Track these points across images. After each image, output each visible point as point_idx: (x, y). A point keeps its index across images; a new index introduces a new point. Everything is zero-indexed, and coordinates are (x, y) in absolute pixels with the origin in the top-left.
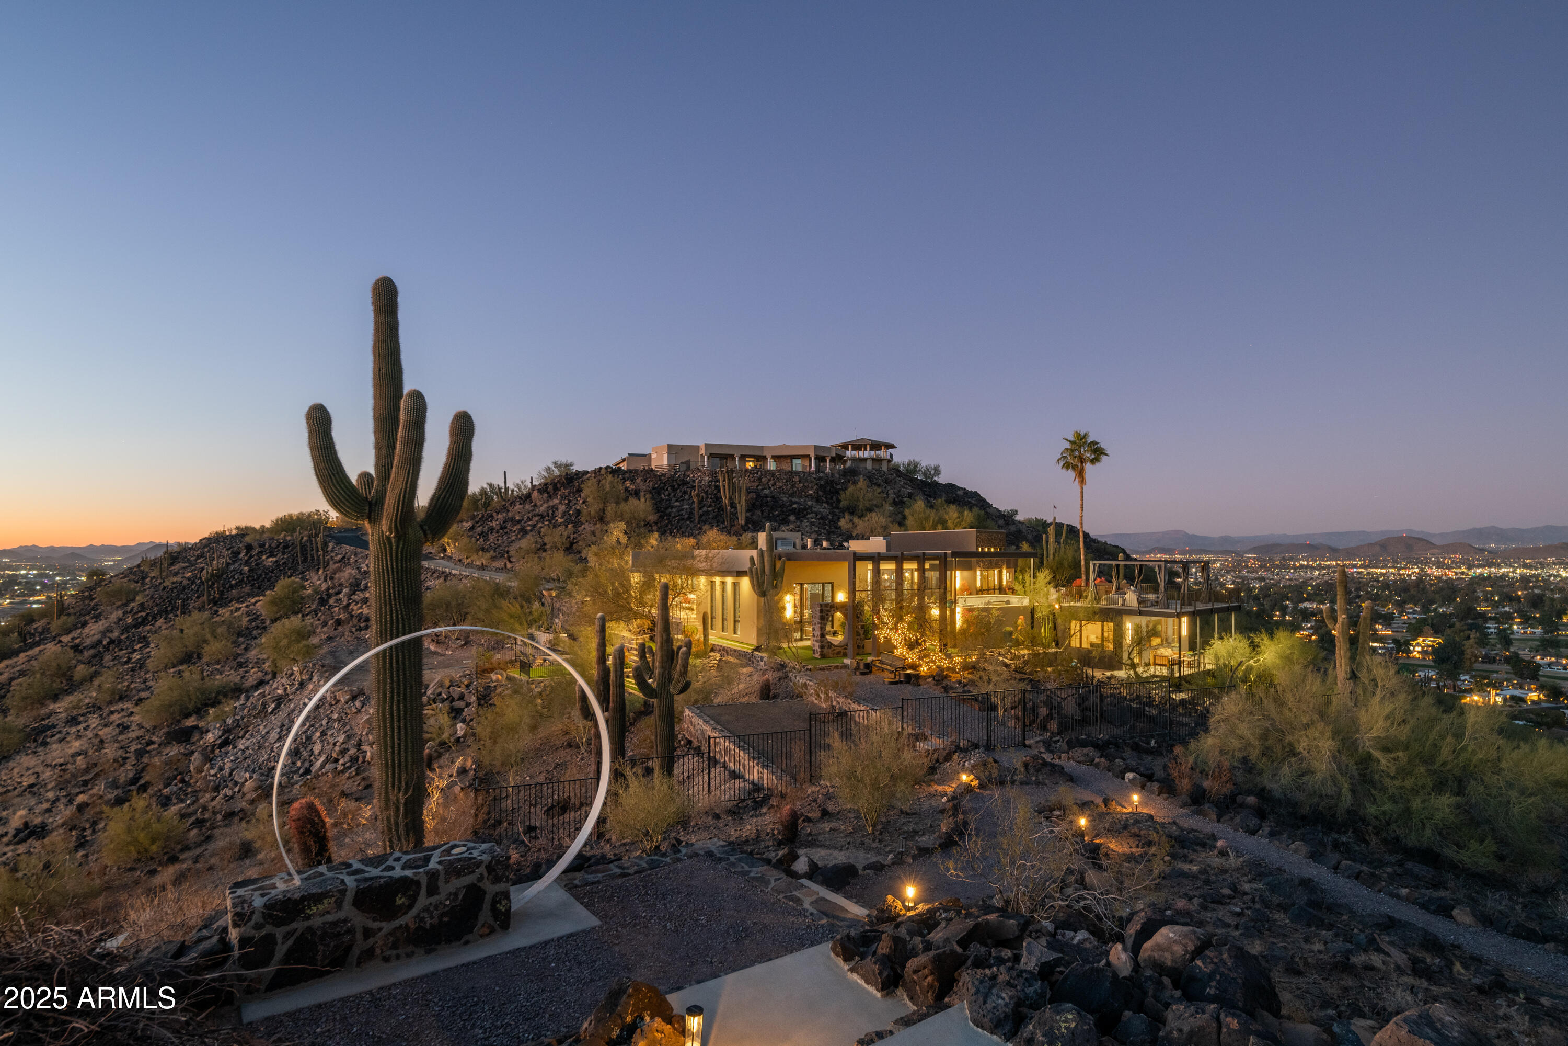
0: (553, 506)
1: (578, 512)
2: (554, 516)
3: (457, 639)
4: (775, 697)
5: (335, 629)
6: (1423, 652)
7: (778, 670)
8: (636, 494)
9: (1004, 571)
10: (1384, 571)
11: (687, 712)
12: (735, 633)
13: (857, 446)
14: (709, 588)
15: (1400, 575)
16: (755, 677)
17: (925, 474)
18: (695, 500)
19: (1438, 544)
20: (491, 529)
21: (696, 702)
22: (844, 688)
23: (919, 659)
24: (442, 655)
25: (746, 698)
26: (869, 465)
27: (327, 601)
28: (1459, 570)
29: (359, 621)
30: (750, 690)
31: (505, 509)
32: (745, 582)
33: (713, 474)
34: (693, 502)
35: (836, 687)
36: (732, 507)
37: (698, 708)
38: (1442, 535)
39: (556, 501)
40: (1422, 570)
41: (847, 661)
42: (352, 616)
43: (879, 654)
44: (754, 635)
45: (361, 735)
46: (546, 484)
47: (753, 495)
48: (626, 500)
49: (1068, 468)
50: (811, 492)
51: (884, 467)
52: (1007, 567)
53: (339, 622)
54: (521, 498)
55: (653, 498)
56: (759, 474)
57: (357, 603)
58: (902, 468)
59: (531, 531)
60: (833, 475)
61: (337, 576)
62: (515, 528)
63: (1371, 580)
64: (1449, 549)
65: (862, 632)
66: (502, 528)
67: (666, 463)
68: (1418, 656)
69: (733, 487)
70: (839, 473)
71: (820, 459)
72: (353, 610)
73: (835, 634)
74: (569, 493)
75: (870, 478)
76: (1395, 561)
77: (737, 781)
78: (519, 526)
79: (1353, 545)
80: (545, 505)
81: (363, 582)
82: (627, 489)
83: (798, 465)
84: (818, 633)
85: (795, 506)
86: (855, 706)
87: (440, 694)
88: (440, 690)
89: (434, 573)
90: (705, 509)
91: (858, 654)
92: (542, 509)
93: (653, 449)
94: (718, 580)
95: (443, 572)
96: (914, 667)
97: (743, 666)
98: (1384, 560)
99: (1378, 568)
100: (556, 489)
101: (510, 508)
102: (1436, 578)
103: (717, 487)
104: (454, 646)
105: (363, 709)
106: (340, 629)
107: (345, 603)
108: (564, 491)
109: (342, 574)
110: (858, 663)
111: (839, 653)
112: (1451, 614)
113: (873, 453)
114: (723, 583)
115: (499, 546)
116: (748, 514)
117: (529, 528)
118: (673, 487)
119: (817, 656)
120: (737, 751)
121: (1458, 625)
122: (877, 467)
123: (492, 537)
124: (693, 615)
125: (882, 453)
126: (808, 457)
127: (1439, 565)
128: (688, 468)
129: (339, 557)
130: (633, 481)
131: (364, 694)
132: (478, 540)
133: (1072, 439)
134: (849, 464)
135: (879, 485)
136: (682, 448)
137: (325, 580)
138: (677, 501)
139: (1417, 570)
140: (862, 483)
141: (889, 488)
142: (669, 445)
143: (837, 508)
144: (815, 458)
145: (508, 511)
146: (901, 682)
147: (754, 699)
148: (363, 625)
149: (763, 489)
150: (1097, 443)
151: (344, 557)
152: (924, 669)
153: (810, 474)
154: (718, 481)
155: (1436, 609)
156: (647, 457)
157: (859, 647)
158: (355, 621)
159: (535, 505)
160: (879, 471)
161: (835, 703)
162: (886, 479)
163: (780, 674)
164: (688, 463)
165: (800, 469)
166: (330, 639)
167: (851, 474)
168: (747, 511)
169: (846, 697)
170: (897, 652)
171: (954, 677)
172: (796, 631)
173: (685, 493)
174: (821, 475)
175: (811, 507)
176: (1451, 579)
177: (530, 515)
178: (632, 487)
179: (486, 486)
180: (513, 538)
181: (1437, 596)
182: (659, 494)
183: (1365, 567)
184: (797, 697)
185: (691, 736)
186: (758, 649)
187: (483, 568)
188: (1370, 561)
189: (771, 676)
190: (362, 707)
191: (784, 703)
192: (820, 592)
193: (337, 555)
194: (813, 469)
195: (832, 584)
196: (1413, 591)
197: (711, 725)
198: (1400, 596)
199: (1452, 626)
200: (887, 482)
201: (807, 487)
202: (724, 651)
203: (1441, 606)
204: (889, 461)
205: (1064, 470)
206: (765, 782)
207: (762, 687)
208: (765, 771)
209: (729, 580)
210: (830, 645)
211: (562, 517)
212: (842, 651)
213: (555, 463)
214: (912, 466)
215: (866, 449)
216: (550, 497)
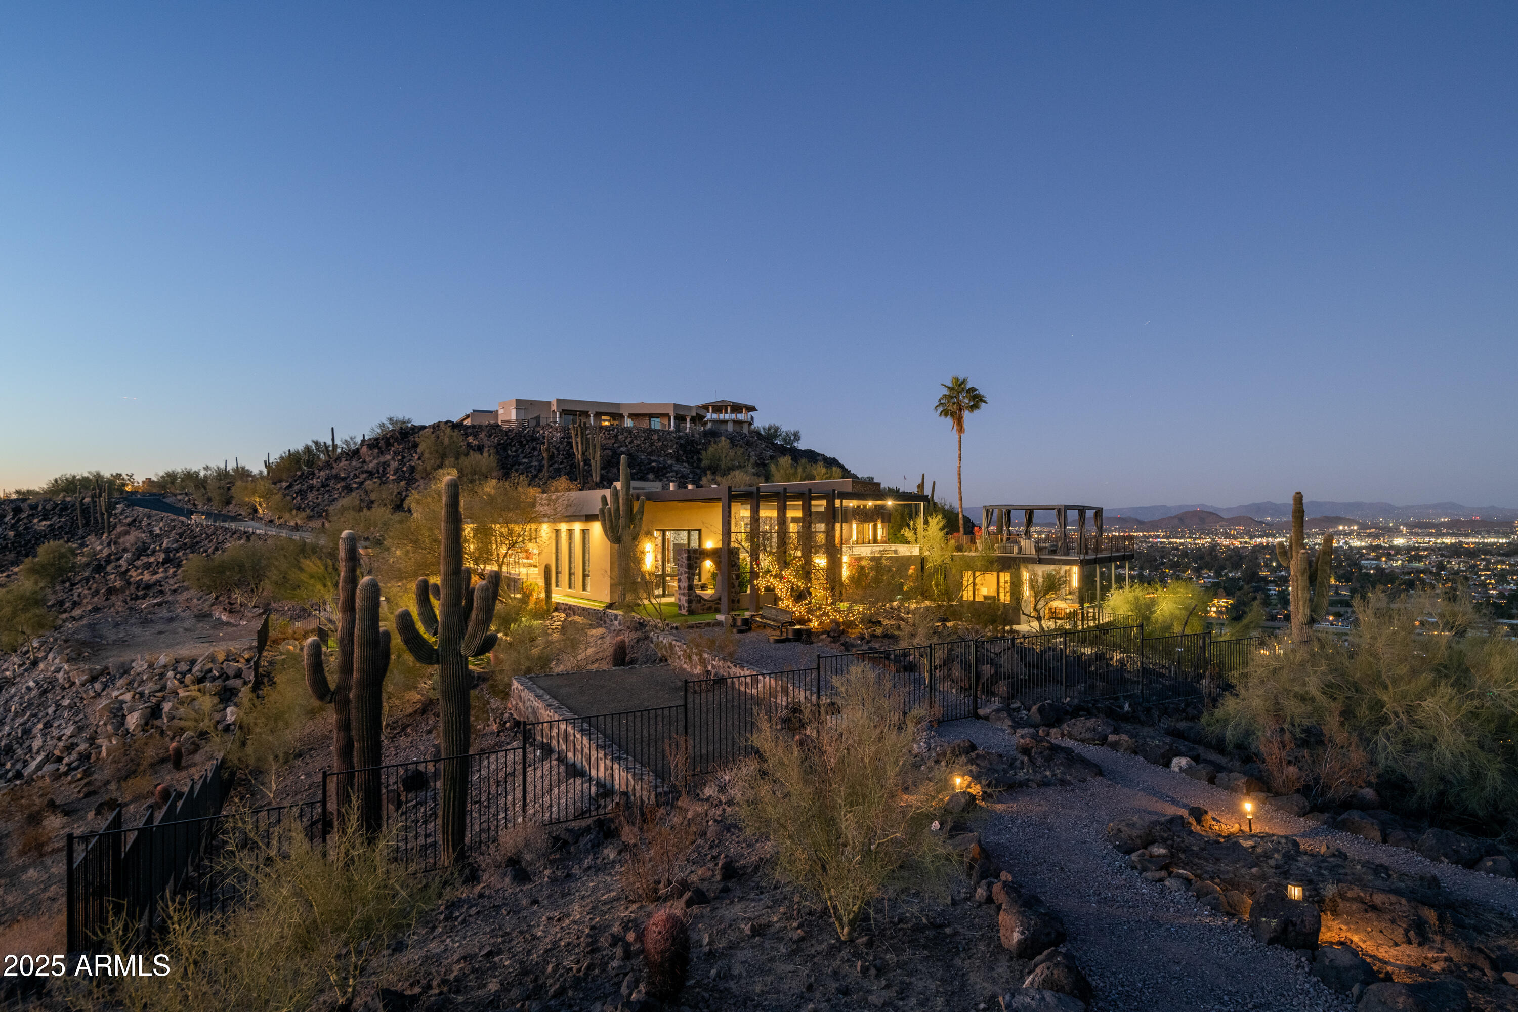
0: (385, 463)
1: (413, 469)
2: (385, 473)
3: (255, 607)
4: (633, 662)
5: (107, 599)
6: (1219, 612)
7: (636, 630)
8: (480, 449)
9: (879, 526)
10: (1182, 541)
11: (516, 685)
12: (584, 589)
13: (718, 408)
14: (554, 536)
15: (1196, 544)
16: (608, 640)
17: (785, 440)
18: (545, 455)
19: (1225, 517)
20: (311, 488)
21: (529, 670)
22: (722, 648)
23: (808, 613)
24: (234, 626)
25: (596, 665)
26: (730, 427)
27: (105, 568)
28: (1243, 540)
29: (137, 589)
30: (601, 655)
31: (328, 465)
32: (596, 528)
33: (565, 429)
34: (543, 458)
35: (711, 645)
36: (585, 464)
37: (530, 679)
38: (1229, 509)
39: (388, 457)
40: (1213, 540)
41: (720, 617)
42: (129, 584)
43: (758, 608)
44: (607, 590)
45: (97, 726)
46: (377, 439)
47: (609, 452)
48: (467, 455)
49: (946, 415)
50: (671, 451)
51: (745, 430)
52: (883, 522)
53: (111, 591)
54: (347, 454)
55: (497, 453)
56: (615, 433)
57: (137, 568)
58: (762, 432)
59: (357, 488)
60: (693, 436)
61: (121, 540)
62: (339, 486)
63: (1173, 549)
64: (1235, 521)
65: (736, 584)
66: (323, 486)
67: (513, 417)
68: (1214, 615)
69: (586, 442)
70: (699, 434)
71: (680, 419)
72: (131, 576)
73: (703, 587)
74: (404, 449)
75: (732, 440)
76: (1191, 533)
77: (579, 781)
78: (343, 484)
79: (1156, 518)
80: (375, 462)
81: (152, 546)
82: (469, 445)
83: (656, 424)
84: (685, 584)
85: (654, 464)
86: (737, 671)
87: (210, 671)
88: (210, 665)
89: (235, 533)
90: (556, 466)
91: (733, 610)
92: (371, 465)
93: (500, 404)
94: (563, 527)
95: (245, 533)
96: (802, 621)
97: (592, 627)
98: (1182, 531)
99: (1177, 538)
100: (388, 444)
101: (335, 465)
102: (1225, 546)
103: (570, 444)
104: (250, 615)
105: (105, 693)
106: (113, 598)
107: (123, 569)
108: (397, 447)
109: (127, 537)
110: (734, 620)
111: (710, 608)
112: (1239, 578)
113: (733, 416)
114: (570, 532)
115: (319, 505)
116: (603, 472)
117: (355, 486)
118: (521, 443)
119: (684, 612)
120: (578, 736)
121: (1246, 587)
122: (738, 429)
123: (311, 496)
124: (534, 571)
125: (740, 417)
126: (667, 415)
127: (1227, 536)
128: (538, 424)
129: (129, 520)
130: (475, 436)
131: (109, 674)
132: (294, 499)
133: (951, 385)
134: (709, 425)
135: (741, 447)
136: (532, 403)
137: (109, 545)
138: (525, 457)
139: (1209, 540)
140: (724, 442)
141: (750, 450)
142: (517, 400)
143: (698, 467)
144: (675, 418)
145: (332, 468)
146: (787, 640)
147: (605, 666)
148: (140, 593)
149: (619, 447)
150: (976, 390)
151: (135, 520)
152: (815, 624)
153: (669, 432)
154: (571, 437)
155: (1226, 574)
156: (495, 414)
157: (733, 601)
158: (132, 589)
159: (364, 462)
160: (740, 434)
161: (710, 668)
162: (748, 441)
163: (639, 634)
164: (538, 418)
165: (658, 427)
166: (96, 609)
167: (713, 434)
168: (602, 468)
169: (724, 659)
170: (782, 605)
171: (854, 633)
172: (658, 587)
173: (534, 449)
174: (681, 434)
175: (671, 466)
176: (1237, 547)
177: (357, 472)
178: (476, 443)
179: (310, 444)
180: (336, 496)
181: (1227, 562)
182: (505, 450)
183: (1167, 538)
184: (661, 661)
185: (520, 715)
186: (610, 606)
187: (297, 528)
188: (1171, 532)
189: (628, 637)
190: (103, 690)
191: (644, 669)
192: (686, 542)
193: (127, 517)
194: (672, 428)
195: (700, 531)
196: (1207, 559)
197: (544, 701)
198: (1196, 563)
199: (1240, 589)
200: (748, 444)
201: (666, 446)
202: (569, 609)
203: (1231, 572)
204: (750, 424)
205: (943, 417)
206: (617, 782)
207: (615, 651)
208: (616, 766)
209: (577, 527)
210: (700, 598)
211: (394, 474)
212: (714, 606)
213: (391, 419)
214: (772, 431)
215: (726, 412)
216: (382, 453)
